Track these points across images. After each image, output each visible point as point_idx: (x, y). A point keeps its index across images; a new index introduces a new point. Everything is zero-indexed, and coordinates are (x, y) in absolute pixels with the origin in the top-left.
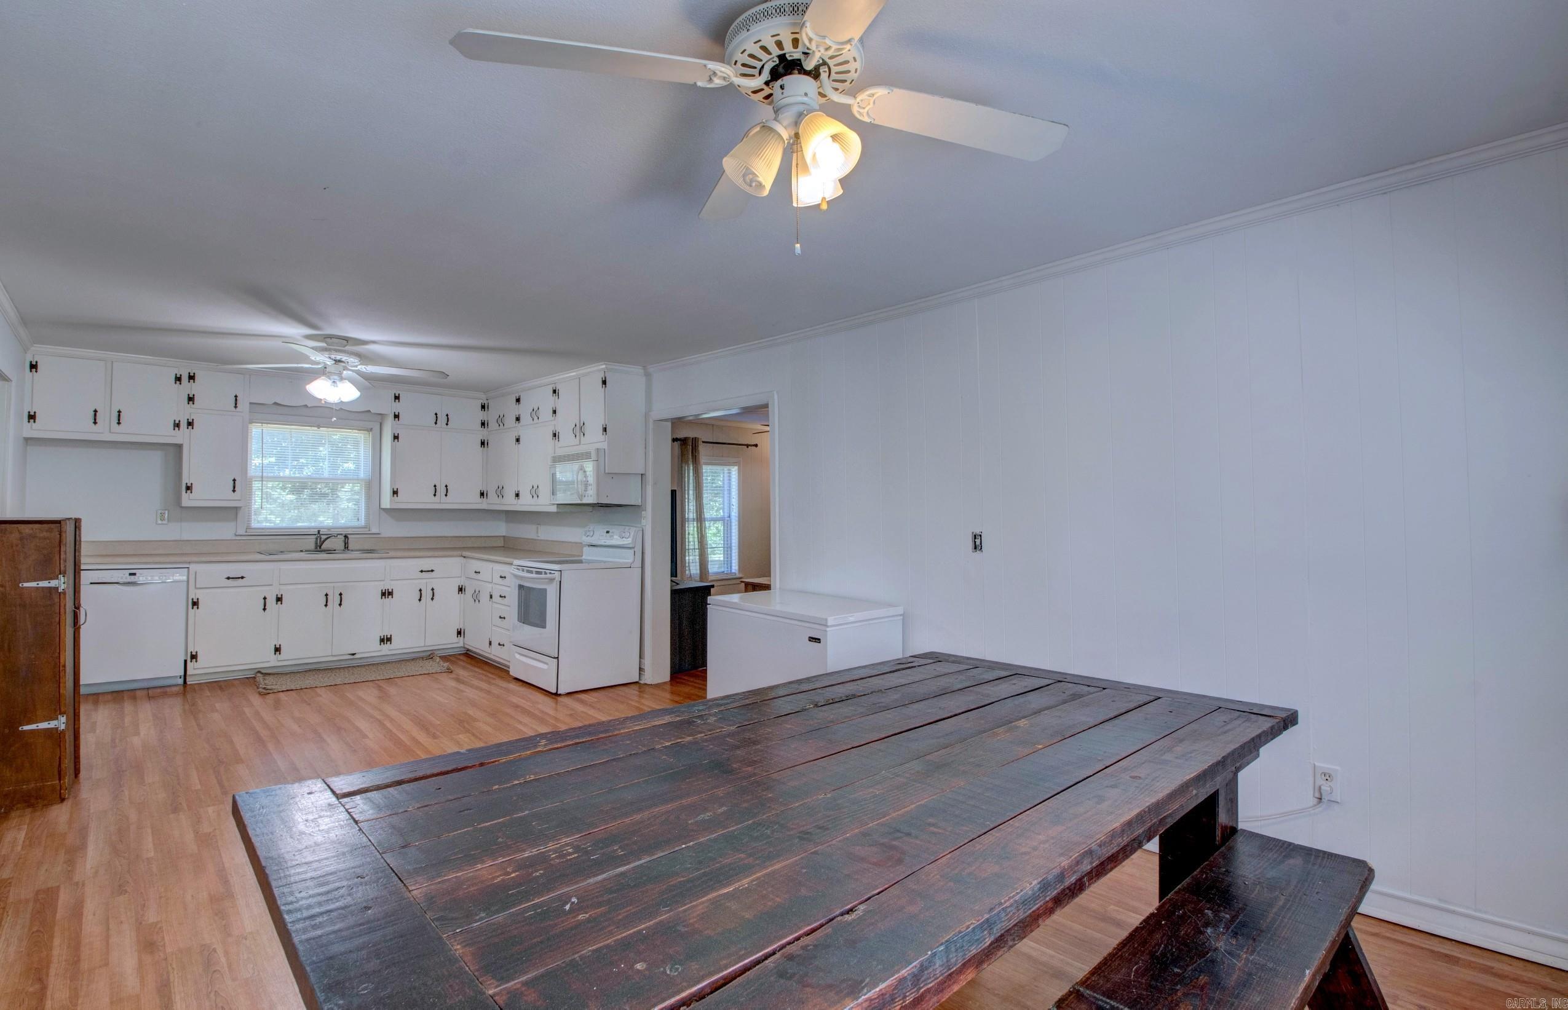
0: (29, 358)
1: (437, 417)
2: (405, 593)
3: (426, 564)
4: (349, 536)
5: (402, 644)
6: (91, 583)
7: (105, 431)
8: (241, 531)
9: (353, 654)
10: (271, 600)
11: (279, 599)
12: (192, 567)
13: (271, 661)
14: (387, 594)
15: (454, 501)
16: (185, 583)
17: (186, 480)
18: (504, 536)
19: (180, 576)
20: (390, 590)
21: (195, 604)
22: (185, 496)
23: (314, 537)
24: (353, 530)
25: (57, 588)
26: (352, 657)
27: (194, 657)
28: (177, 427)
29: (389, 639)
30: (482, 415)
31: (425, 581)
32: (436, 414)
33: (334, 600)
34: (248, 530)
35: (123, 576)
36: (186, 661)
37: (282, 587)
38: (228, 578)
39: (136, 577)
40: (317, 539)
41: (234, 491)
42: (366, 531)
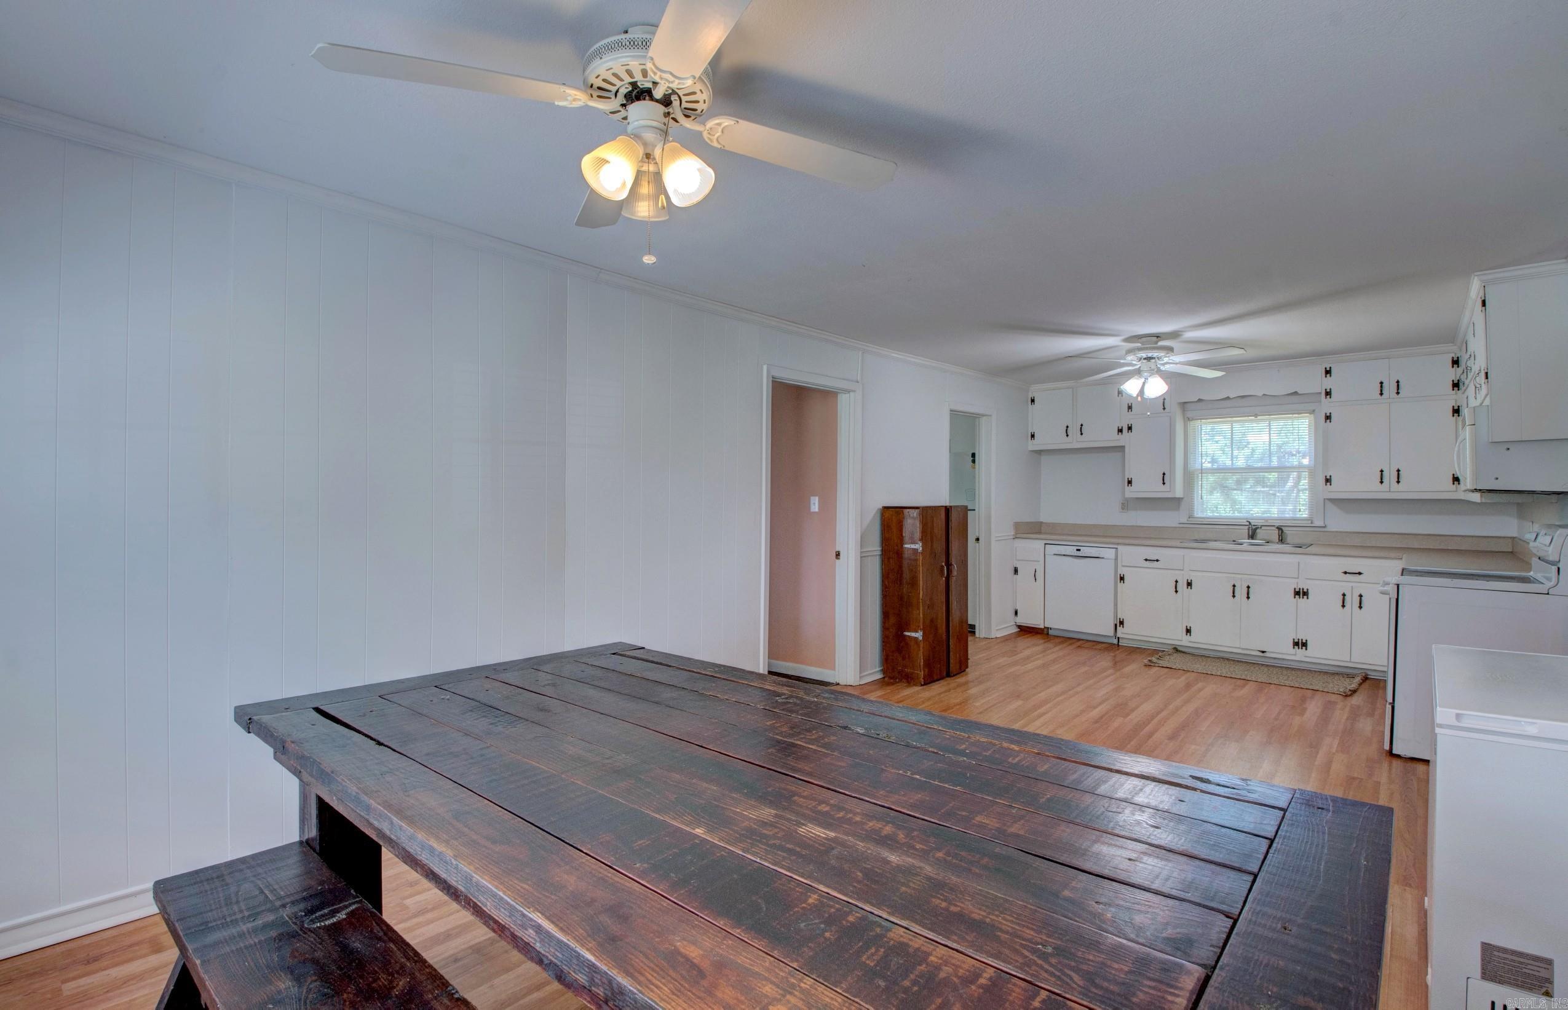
0: (1030, 396)
1: (1383, 386)
2: (1324, 596)
3: (1353, 564)
4: (1283, 528)
5: (1317, 654)
6: (1055, 554)
7: (1075, 441)
8: (1184, 520)
9: (1263, 652)
10: (1182, 586)
11: (1189, 584)
12: (1120, 548)
13: (1184, 641)
14: (1301, 593)
15: (1408, 489)
16: (1114, 561)
17: (1127, 476)
19: (1109, 553)
20: (1305, 590)
21: (1122, 579)
22: (1127, 488)
23: (1247, 527)
24: (1294, 522)
25: (917, 549)
26: (1261, 654)
27: (1122, 623)
28: (1121, 432)
29: (1304, 645)
30: (1453, 374)
31: (1351, 584)
32: (1381, 383)
33: (1241, 592)
34: (1190, 519)
35: (1071, 550)
36: (1116, 625)
37: (1193, 574)
38: (1146, 560)
39: (1081, 552)
40: (1249, 529)
41: (1161, 484)
42: (1308, 523)
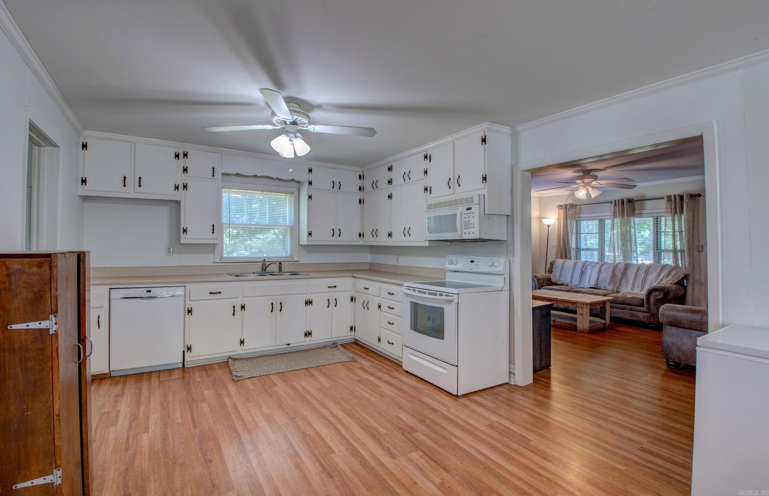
0: (81, 140)
1: (334, 184)
2: (319, 302)
3: (332, 282)
4: (282, 263)
5: (317, 338)
6: (122, 298)
7: (130, 192)
8: (217, 260)
9: (289, 345)
10: (238, 308)
11: (243, 307)
12: (188, 286)
13: (237, 350)
14: (309, 303)
15: (344, 240)
16: (183, 297)
17: (182, 226)
18: (370, 263)
19: (179, 292)
20: (311, 300)
21: (190, 311)
22: (182, 236)
23: (261, 263)
24: (284, 259)
25: (48, 330)
26: (288, 346)
27: (189, 349)
28: (177, 189)
29: (310, 334)
30: (359, 183)
31: (331, 293)
32: (333, 182)
33: (277, 307)
34: (222, 259)
35: (142, 292)
36: (184, 352)
37: (245, 299)
38: (211, 293)
39: (151, 293)
40: (263, 265)
41: (213, 233)
42: (291, 259)
